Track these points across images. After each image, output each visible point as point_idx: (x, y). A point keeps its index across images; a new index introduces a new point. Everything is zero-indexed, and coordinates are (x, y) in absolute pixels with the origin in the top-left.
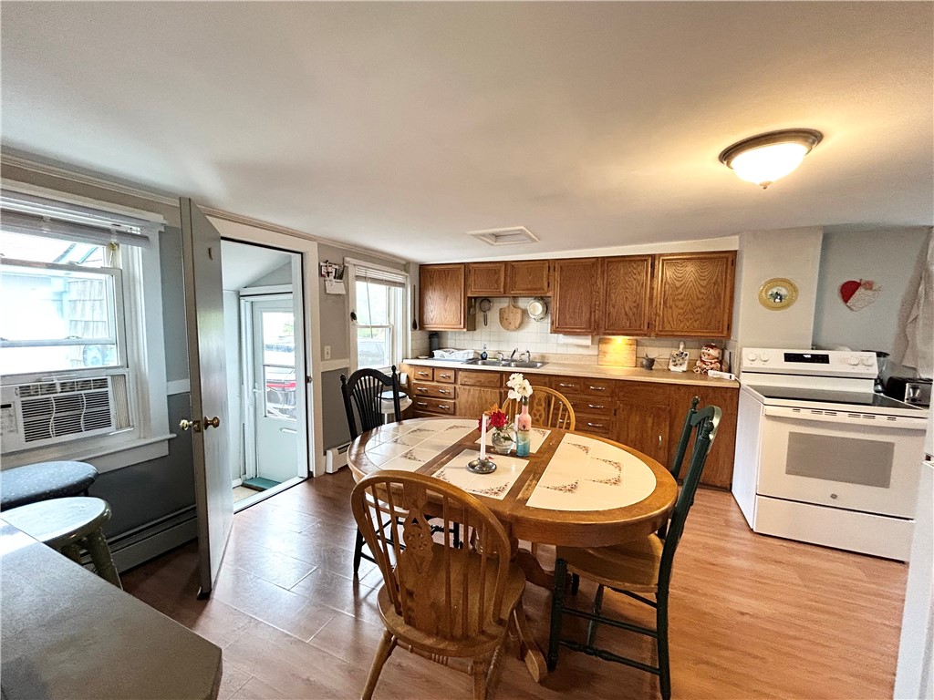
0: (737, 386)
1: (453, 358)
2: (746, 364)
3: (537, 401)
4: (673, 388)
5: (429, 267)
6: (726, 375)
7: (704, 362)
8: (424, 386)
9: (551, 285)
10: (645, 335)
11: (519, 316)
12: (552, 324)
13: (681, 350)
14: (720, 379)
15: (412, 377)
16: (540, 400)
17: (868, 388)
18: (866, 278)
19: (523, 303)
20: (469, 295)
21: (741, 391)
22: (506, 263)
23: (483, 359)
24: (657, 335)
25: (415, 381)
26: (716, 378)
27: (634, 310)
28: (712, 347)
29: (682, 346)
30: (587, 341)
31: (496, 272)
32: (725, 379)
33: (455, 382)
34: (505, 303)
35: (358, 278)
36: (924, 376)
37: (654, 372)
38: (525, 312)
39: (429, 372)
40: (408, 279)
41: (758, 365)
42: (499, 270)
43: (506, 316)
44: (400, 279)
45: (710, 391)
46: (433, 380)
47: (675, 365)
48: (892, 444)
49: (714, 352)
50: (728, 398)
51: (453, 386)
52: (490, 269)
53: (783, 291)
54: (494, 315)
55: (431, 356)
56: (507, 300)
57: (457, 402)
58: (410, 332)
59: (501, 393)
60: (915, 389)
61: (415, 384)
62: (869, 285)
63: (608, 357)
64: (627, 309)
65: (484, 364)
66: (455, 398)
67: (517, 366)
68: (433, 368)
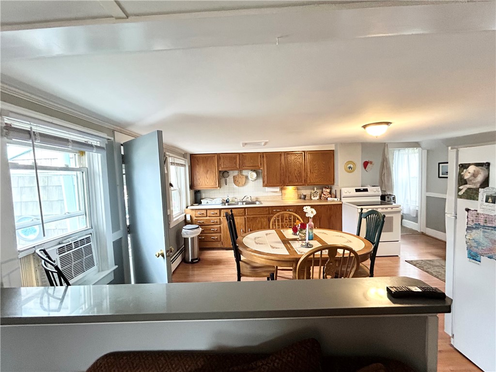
0: (341, 203)
1: (214, 203)
2: (343, 194)
3: (285, 218)
4: (319, 207)
5: (196, 156)
6: (336, 199)
7: (325, 195)
8: (201, 220)
9: (262, 164)
10: (303, 185)
11: (244, 179)
12: (264, 182)
13: (315, 190)
14: (333, 201)
15: (193, 216)
16: (286, 218)
17: (379, 199)
18: (370, 160)
19: (245, 173)
20: (220, 170)
21: (343, 205)
22: (239, 154)
23: (227, 202)
24: (308, 185)
25: (196, 218)
26: (331, 201)
27: (299, 174)
28: (327, 188)
29: (315, 189)
30: (277, 189)
31: (235, 158)
32: (336, 201)
33: (220, 216)
34: (236, 173)
35: (172, 163)
36: (388, 193)
37: (306, 201)
38: (247, 177)
39: (204, 212)
40: (187, 162)
41: (348, 194)
42: (236, 158)
43: (237, 179)
44: (182, 162)
45: (333, 206)
46: (207, 216)
47: (314, 197)
48: (393, 217)
49: (328, 190)
50: (338, 208)
51: (219, 218)
52: (232, 157)
53: (352, 166)
54: (230, 179)
55: (200, 203)
56: (237, 171)
57: (222, 226)
58: (189, 191)
59: (245, 218)
60: (388, 198)
61: (195, 219)
62: (371, 163)
63: (286, 196)
64: (296, 175)
65: (228, 205)
66: (220, 224)
67: (246, 204)
68: (207, 210)
